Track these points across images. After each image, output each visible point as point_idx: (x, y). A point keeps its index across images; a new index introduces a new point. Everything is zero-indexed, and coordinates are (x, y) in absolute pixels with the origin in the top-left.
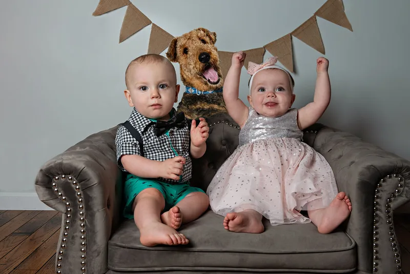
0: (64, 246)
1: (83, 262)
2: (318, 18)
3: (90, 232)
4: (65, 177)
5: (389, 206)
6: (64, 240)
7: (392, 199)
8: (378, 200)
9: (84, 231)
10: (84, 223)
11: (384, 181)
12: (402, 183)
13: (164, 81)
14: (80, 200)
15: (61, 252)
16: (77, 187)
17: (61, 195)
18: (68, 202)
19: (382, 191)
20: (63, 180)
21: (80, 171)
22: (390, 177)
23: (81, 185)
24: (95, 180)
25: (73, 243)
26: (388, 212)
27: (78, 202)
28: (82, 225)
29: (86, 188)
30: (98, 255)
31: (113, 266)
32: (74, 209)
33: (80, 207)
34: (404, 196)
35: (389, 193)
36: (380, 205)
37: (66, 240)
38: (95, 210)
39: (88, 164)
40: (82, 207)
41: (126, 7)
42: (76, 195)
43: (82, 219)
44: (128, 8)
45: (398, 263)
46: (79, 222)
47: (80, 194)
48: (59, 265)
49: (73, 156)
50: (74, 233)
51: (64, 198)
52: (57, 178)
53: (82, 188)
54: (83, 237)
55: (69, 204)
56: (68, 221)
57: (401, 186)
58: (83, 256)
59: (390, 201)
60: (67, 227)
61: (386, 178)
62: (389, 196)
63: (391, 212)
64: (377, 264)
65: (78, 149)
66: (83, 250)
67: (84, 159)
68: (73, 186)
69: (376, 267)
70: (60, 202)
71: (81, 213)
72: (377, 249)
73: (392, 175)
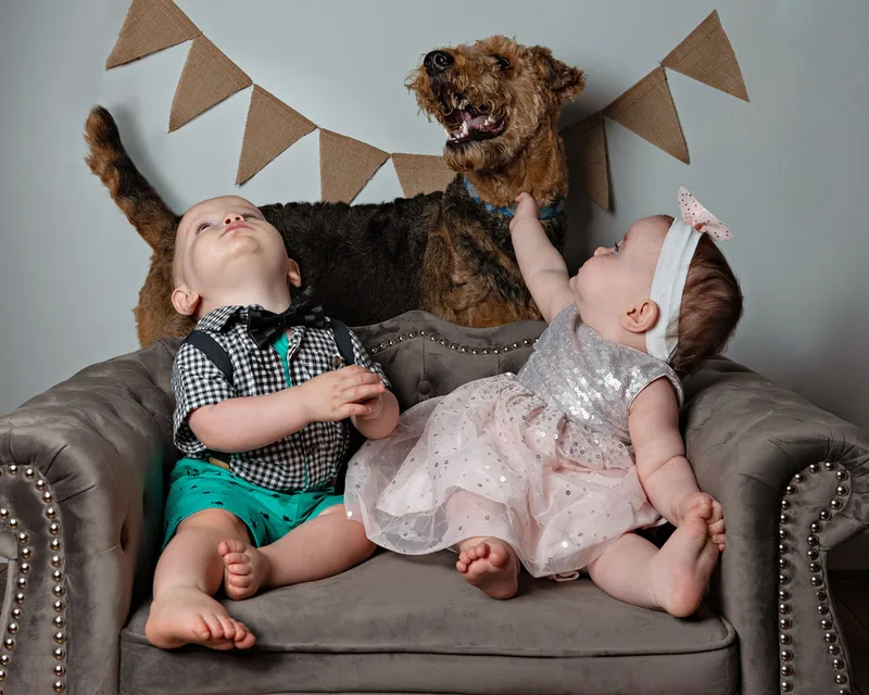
0: (12, 643)
1: (58, 684)
2: (670, 72)
3: (78, 606)
4: (16, 470)
5: (815, 542)
6: (13, 626)
7: (824, 523)
8: (788, 527)
9: (61, 606)
10: (62, 585)
11: (802, 479)
12: (847, 483)
14: (54, 527)
15: (4, 658)
16: (48, 495)
17: (7, 514)
18: (23, 531)
19: (797, 503)
20: (13, 477)
21: (53, 455)
22: (817, 469)
23: (58, 490)
24: (88, 473)
25: (33, 636)
26: (815, 556)
27: (48, 533)
28: (58, 589)
29: (68, 498)
32: (36, 549)
33: (52, 546)
34: (851, 515)
35: (815, 510)
36: (793, 539)
37: (15, 629)
38: (90, 550)
39: (72, 436)
40: (58, 545)
41: (188, 45)
42: (44, 515)
43: (57, 574)
44: (194, 46)
45: (841, 683)
46: (51, 581)
47: (54, 513)
49: (38, 417)
50: (36, 610)
51: (13, 522)
53: (58, 496)
54: (58, 620)
55: (26, 538)
56: (22, 580)
57: (844, 491)
58: (58, 668)
59: (818, 529)
60: (20, 596)
61: (806, 472)
62: (815, 516)
63: (822, 555)
64: (789, 687)
65: (53, 402)
66: (58, 652)
67: (66, 426)
68: (36, 491)
70: (4, 533)
71: (56, 559)
72: (790, 647)
73: (821, 464)
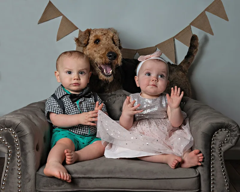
0: (7, 175)
1: (19, 186)
2: (192, 27)
3: (24, 166)
4: (7, 129)
5: (220, 149)
6: (7, 171)
7: (223, 145)
8: (214, 146)
9: (20, 166)
11: (217, 133)
12: (229, 134)
13: (83, 70)
15: (4, 179)
16: (16, 136)
17: (4, 141)
18: (9, 146)
19: (216, 139)
20: (6, 131)
21: (17, 125)
22: (221, 130)
24: (27, 130)
25: (12, 173)
26: (220, 153)
27: (16, 146)
28: (19, 161)
29: (22, 137)
30: (29, 181)
31: (39, 189)
32: (13, 150)
33: (17, 150)
34: (230, 143)
35: (220, 141)
36: (215, 149)
37: (7, 172)
38: (27, 151)
39: (22, 120)
40: (19, 149)
42: (15, 142)
43: (18, 157)
45: (227, 186)
46: (17, 159)
47: (17, 141)
48: (3, 188)
49: (13, 116)
50: (13, 167)
51: (6, 143)
52: (1, 130)
53: (18, 136)
54: (19, 169)
55: (10, 148)
56: (9, 159)
57: (228, 136)
58: (19, 182)
59: (221, 146)
60: (9, 163)
61: (218, 131)
63: (222, 153)
64: (213, 187)
65: (19, 112)
66: (19, 178)
67: (21, 118)
68: (12, 135)
69: (213, 189)
70: (4, 146)
71: (18, 153)
72: (213, 177)
73: (222, 129)
